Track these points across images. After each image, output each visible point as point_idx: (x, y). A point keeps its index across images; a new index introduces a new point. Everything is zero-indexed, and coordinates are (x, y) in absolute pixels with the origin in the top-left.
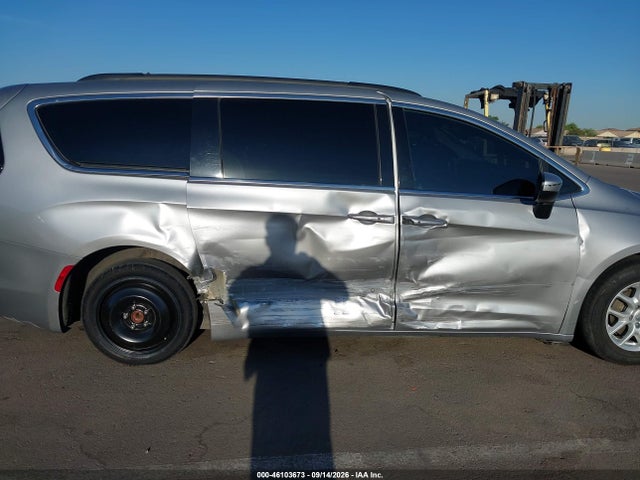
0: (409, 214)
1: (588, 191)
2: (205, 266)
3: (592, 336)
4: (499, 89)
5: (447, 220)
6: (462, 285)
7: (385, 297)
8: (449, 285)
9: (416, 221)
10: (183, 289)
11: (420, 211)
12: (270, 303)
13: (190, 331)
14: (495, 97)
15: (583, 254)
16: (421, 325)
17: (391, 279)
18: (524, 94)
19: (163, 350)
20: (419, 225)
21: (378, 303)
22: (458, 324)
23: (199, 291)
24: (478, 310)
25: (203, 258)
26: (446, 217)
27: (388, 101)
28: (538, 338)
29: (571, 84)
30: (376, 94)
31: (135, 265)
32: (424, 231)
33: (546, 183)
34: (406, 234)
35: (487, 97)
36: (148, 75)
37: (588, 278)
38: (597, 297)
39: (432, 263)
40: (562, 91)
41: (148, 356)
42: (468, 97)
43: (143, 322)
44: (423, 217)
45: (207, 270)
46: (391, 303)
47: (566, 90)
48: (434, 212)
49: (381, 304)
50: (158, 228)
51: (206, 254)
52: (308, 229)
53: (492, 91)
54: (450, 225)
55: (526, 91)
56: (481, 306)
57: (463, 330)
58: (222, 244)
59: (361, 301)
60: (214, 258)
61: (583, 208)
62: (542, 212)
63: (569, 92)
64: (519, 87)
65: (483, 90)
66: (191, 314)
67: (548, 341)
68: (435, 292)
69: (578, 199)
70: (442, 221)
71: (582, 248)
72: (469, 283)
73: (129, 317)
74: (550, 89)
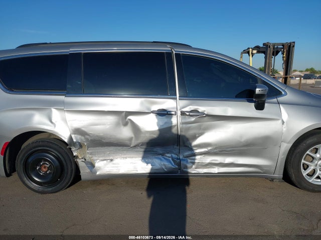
0: (184, 110)
1: (286, 94)
2: (75, 140)
3: (293, 176)
4: (257, 48)
5: (206, 113)
6: (216, 148)
7: (174, 156)
8: (209, 148)
9: (188, 114)
10: (66, 153)
11: (190, 108)
12: (112, 160)
13: (71, 175)
14: (255, 52)
15: (284, 129)
16: (195, 170)
17: (177, 146)
18: (269, 49)
19: (58, 186)
20: (189, 115)
21: (170, 159)
22: (216, 170)
23: (74, 154)
24: (226, 162)
25: (73, 136)
26: (205, 111)
27: (173, 50)
28: (267, 178)
29: (294, 42)
30: (166, 47)
31: (42, 141)
32: (193, 119)
33: (257, 90)
34: (183, 121)
35: (250, 52)
36: (50, 43)
37: (288, 143)
38: (295, 154)
39: (199, 136)
40: (290, 46)
41: (50, 189)
42: (242, 53)
43: (47, 171)
44: (192, 111)
45: (76, 143)
46: (177, 159)
47: (292, 46)
48: (198, 109)
49: (173, 160)
50: (51, 121)
51: (75, 134)
52: (130, 120)
53: (253, 49)
54: (208, 115)
55: (270, 47)
56: (228, 160)
57: (218, 173)
58: (83, 129)
59: (162, 158)
60: (79, 137)
61: (284, 103)
62: (260, 107)
63: (294, 46)
64: (266, 45)
65: (249, 48)
66: (71, 167)
67: (272, 180)
68: (201, 152)
69: (280, 99)
70: (203, 113)
71: (284, 126)
72: (220, 147)
73: (40, 169)
74: (283, 45)
